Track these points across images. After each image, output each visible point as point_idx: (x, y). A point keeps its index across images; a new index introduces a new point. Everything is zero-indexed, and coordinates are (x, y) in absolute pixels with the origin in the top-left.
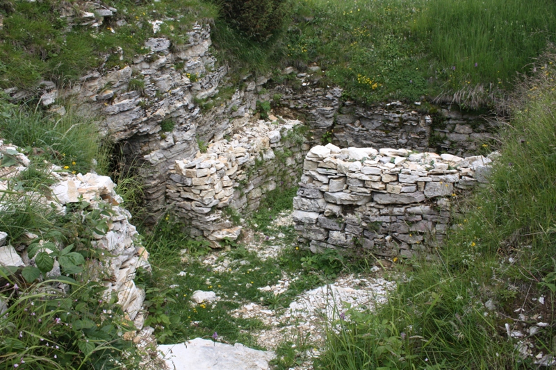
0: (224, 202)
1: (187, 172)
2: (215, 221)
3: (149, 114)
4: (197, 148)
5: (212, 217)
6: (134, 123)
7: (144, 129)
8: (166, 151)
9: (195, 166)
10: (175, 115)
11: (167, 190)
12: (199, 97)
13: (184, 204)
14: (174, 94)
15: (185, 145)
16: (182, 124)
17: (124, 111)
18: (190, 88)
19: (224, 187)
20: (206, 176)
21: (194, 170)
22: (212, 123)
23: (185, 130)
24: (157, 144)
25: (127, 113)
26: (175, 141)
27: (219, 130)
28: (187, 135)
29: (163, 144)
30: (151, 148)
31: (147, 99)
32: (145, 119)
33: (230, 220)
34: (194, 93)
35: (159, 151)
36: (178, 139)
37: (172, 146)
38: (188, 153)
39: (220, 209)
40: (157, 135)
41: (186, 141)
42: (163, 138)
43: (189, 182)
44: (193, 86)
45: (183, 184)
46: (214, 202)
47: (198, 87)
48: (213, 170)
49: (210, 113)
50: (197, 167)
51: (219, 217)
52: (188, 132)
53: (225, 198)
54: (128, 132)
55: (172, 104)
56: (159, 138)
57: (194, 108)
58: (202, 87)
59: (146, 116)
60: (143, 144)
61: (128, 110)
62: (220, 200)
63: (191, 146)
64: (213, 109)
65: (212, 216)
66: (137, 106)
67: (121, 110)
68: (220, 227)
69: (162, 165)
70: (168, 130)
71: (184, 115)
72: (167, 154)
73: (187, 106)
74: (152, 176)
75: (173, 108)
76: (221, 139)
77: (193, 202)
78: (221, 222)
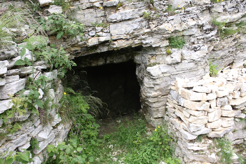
0: (217, 133)
1: (183, 92)
2: (197, 151)
3: (152, 26)
4: (207, 70)
5: (195, 146)
6: (136, 33)
7: (147, 41)
8: (170, 67)
9: (192, 88)
10: (186, 33)
11: (167, 103)
12: (219, 20)
13: (175, 121)
14: (188, 12)
15: (192, 65)
16: (193, 43)
17: (125, 20)
18: (209, 9)
19: (222, 116)
20: (199, 101)
21: (190, 91)
22: (231, 50)
23: (195, 49)
24: (163, 59)
25: (130, 22)
26: (182, 59)
27: (239, 58)
28: (196, 55)
29: (168, 59)
30: (158, 62)
31: (153, 12)
32: (148, 30)
33: (217, 154)
34: (215, 15)
35: (163, 65)
36: (185, 58)
37: (178, 63)
38: (194, 73)
39: (210, 138)
40: (163, 50)
41: (194, 60)
42: (169, 54)
43: (183, 102)
44: (213, 7)
45: (178, 103)
46: (203, 131)
47: (220, 9)
48: (212, 97)
49: (230, 40)
50: (194, 89)
51: (206, 148)
52: (198, 52)
53: (220, 128)
54: (130, 42)
55: (184, 21)
56: (165, 53)
57: (211, 30)
58: (225, 10)
59: (149, 28)
60: (150, 56)
61: (129, 20)
62: (213, 130)
63: (199, 67)
64: (236, 35)
65: (196, 144)
66: (141, 16)
67: (124, 18)
68: (201, 159)
69: (164, 79)
70: (175, 47)
71: (197, 35)
72: (171, 69)
73: (202, 26)
74: (153, 88)
75: (184, 26)
76: (239, 67)
77: (183, 124)
78: (205, 154)
